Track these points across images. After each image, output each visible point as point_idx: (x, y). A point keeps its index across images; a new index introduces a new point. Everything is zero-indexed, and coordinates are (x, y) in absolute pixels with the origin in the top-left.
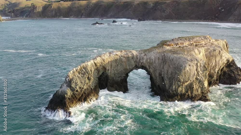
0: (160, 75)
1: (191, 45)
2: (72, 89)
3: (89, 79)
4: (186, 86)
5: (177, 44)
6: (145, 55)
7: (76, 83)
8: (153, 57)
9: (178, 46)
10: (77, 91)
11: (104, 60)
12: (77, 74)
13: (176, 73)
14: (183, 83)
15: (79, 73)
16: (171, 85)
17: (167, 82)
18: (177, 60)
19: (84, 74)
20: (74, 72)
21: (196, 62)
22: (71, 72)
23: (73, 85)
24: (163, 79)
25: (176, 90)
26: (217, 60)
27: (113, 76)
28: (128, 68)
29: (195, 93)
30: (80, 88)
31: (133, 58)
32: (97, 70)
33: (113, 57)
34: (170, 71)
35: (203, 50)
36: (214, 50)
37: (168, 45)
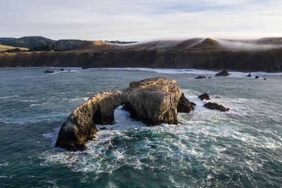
0: (143, 107)
1: (158, 84)
2: (78, 126)
3: (89, 116)
4: (164, 115)
5: (148, 84)
6: (128, 93)
7: (81, 120)
8: (135, 95)
9: (149, 86)
10: (82, 127)
11: (98, 99)
12: (80, 112)
13: (156, 105)
14: (162, 112)
15: (81, 112)
16: (153, 114)
17: (149, 113)
18: (155, 96)
19: (86, 112)
20: (78, 111)
21: (169, 96)
22: (76, 111)
23: (79, 122)
24: (145, 111)
25: (157, 118)
26: (177, 94)
27: (105, 112)
28: (116, 104)
29: (170, 118)
30: (84, 124)
31: (119, 95)
32: (94, 107)
33: (104, 96)
34: (151, 104)
35: (167, 87)
36: (174, 87)
37: (143, 85)
